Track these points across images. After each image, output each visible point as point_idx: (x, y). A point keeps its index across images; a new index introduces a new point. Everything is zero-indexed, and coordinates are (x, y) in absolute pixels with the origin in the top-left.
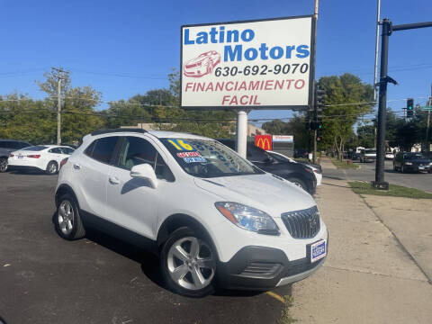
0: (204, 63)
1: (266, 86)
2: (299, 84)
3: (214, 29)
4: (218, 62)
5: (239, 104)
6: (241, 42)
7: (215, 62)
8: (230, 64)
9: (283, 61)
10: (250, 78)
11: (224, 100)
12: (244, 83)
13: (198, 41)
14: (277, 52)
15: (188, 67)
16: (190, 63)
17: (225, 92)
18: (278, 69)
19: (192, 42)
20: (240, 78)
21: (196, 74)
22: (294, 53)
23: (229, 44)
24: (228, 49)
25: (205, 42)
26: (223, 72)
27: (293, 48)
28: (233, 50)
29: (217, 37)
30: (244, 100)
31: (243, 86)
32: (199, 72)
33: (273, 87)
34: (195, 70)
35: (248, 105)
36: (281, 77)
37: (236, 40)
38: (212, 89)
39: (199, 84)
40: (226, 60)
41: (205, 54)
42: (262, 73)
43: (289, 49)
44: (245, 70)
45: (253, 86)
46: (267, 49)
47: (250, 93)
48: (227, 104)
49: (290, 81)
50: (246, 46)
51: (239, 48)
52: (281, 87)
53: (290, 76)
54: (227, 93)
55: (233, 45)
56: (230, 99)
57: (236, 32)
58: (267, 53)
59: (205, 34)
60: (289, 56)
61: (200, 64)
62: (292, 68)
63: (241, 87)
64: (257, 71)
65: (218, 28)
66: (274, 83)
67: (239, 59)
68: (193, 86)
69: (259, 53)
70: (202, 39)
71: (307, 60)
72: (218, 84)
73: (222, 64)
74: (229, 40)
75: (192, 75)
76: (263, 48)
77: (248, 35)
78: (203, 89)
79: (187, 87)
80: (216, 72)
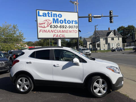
0: (46, 23)
1: (67, 32)
2: (76, 32)
3: (48, 12)
4: (51, 23)
5: (59, 37)
6: (58, 18)
7: (50, 23)
8: (55, 24)
9: (71, 25)
10: (62, 29)
11: (54, 36)
12: (60, 30)
13: (43, 16)
14: (69, 22)
15: (40, 24)
16: (40, 23)
18: (70, 27)
19: (41, 16)
21: (43, 27)
22: (74, 22)
24: (54, 19)
25: (46, 16)
26: (53, 27)
27: (73, 21)
28: (56, 20)
29: (50, 15)
30: (60, 36)
31: (60, 31)
32: (44, 26)
33: (69, 32)
34: (43, 25)
35: (62, 37)
36: (71, 29)
37: (56, 17)
38: (49, 32)
39: (45, 30)
40: (53, 23)
41: (46, 20)
42: (65, 28)
44: (60, 26)
45: (63, 32)
46: (66, 21)
47: (62, 34)
48: (55, 37)
49: (73, 31)
50: (60, 19)
51: (57, 19)
52: (71, 32)
53: (73, 29)
54: (55, 34)
55: (56, 18)
56: (56, 35)
57: (56, 14)
58: (66, 22)
59: (46, 14)
60: (72, 23)
61: (44, 23)
62: (74, 27)
63: (59, 32)
64: (64, 27)
65: (50, 12)
66: (69, 31)
67: (58, 23)
68: (42, 31)
69: (64, 21)
70: (44, 15)
71: (77, 25)
72: (51, 30)
73: (52, 24)
74: (54, 17)
75: (42, 27)
76: (65, 20)
77: (60, 16)
78: (46, 32)
79: (40, 31)
80: (51, 26)
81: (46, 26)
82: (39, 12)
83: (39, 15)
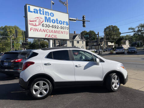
0: (37, 21)
1: (59, 32)
2: (67, 33)
3: (40, 9)
4: (43, 21)
5: (51, 38)
6: (50, 16)
7: (42, 21)
8: (48, 23)
9: (62, 25)
10: (54, 29)
11: (46, 36)
12: (52, 30)
13: (34, 12)
14: (61, 22)
15: (30, 21)
17: (46, 33)
18: (62, 28)
19: (32, 12)
20: (51, 29)
21: (34, 25)
22: (65, 23)
23: (46, 16)
24: (46, 18)
26: (45, 25)
27: (65, 22)
28: (48, 18)
29: (42, 12)
30: (53, 36)
31: (52, 31)
32: (35, 24)
33: (60, 33)
34: (34, 23)
35: (54, 38)
36: (62, 30)
37: (48, 15)
38: (41, 31)
39: (36, 29)
40: (46, 21)
41: (38, 18)
42: (57, 28)
43: (64, 22)
44: (52, 26)
45: (55, 32)
46: (58, 21)
47: (54, 34)
49: (65, 32)
50: (52, 18)
51: (50, 18)
52: (63, 33)
53: (64, 30)
54: (47, 33)
56: (48, 35)
57: (48, 13)
59: (37, 10)
61: (36, 21)
62: (65, 28)
63: (51, 32)
64: (56, 27)
65: (42, 9)
66: (61, 32)
67: (50, 22)
68: (33, 29)
70: (36, 12)
71: (68, 26)
72: (43, 30)
73: (44, 23)
74: (46, 15)
75: (32, 25)
76: (57, 20)
77: (52, 15)
78: (37, 31)
79: (31, 29)
80: (42, 25)
81: (37, 24)
82: (29, 7)
83: (29, 11)
